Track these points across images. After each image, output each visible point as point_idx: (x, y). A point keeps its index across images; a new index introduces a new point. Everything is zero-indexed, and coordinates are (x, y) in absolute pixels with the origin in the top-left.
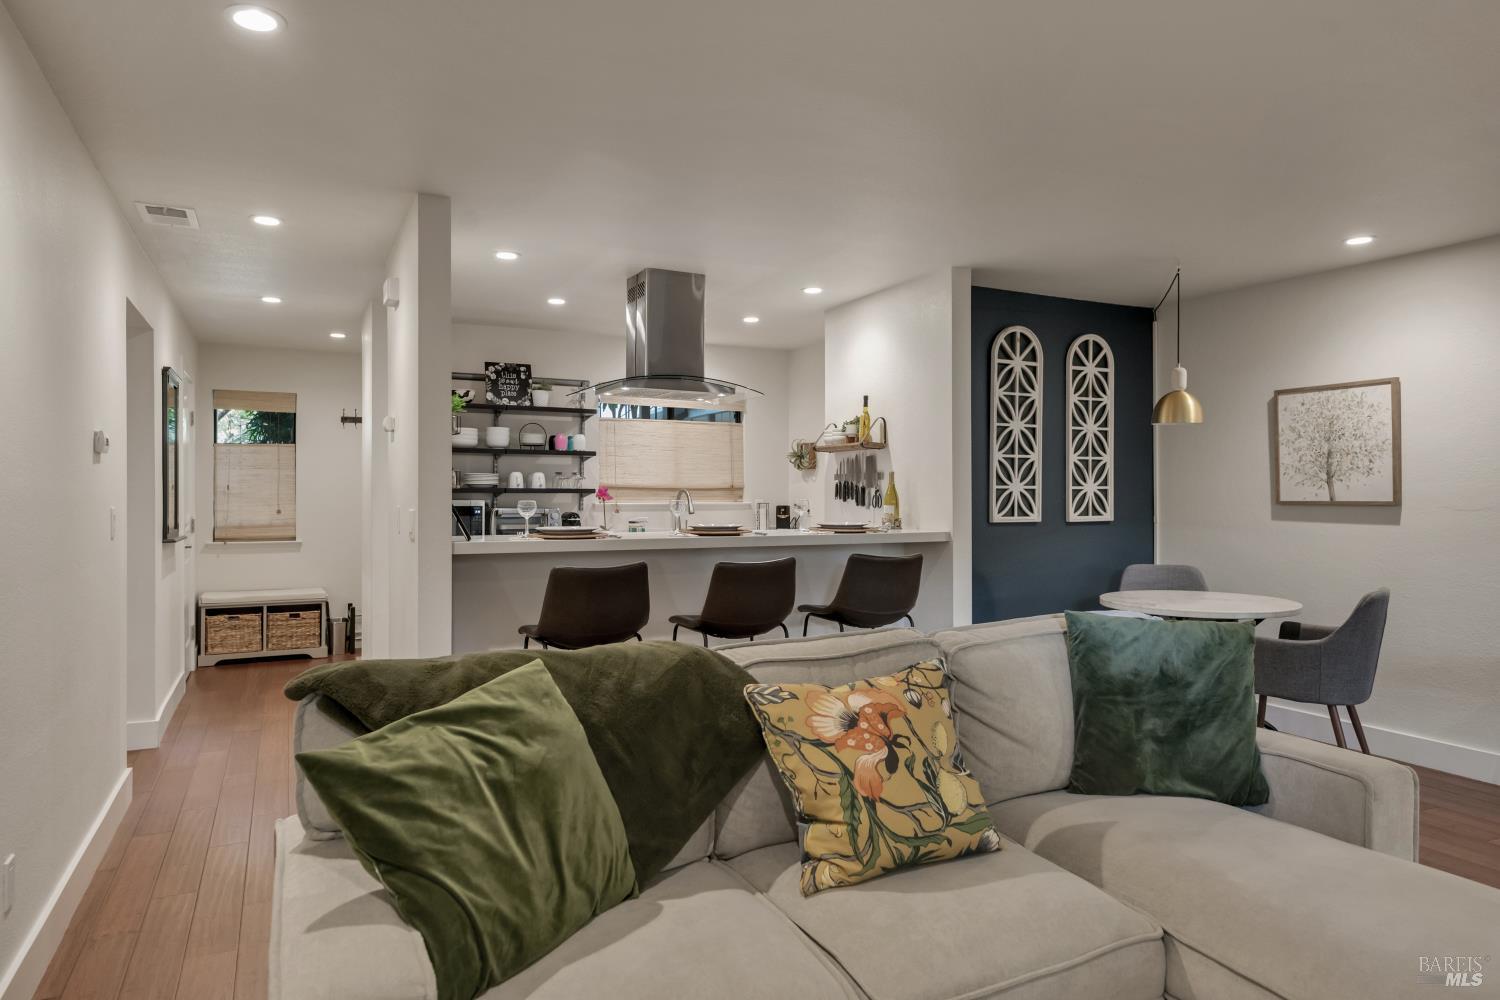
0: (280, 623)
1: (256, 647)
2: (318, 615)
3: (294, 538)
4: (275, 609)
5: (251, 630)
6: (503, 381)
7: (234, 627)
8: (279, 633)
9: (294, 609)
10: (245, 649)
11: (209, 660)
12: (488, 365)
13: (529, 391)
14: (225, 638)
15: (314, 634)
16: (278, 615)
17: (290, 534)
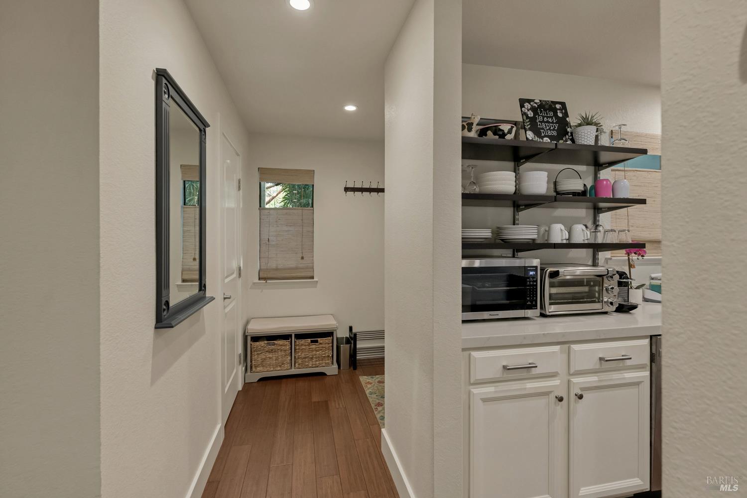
0: (304, 347)
1: (287, 366)
2: (331, 340)
3: (312, 278)
4: (300, 336)
5: (283, 353)
6: (541, 119)
7: (271, 351)
8: (303, 355)
9: (314, 336)
10: (279, 368)
11: (254, 377)
12: (522, 102)
13: (569, 130)
14: (265, 359)
15: (329, 356)
16: (303, 341)
17: (309, 274)
